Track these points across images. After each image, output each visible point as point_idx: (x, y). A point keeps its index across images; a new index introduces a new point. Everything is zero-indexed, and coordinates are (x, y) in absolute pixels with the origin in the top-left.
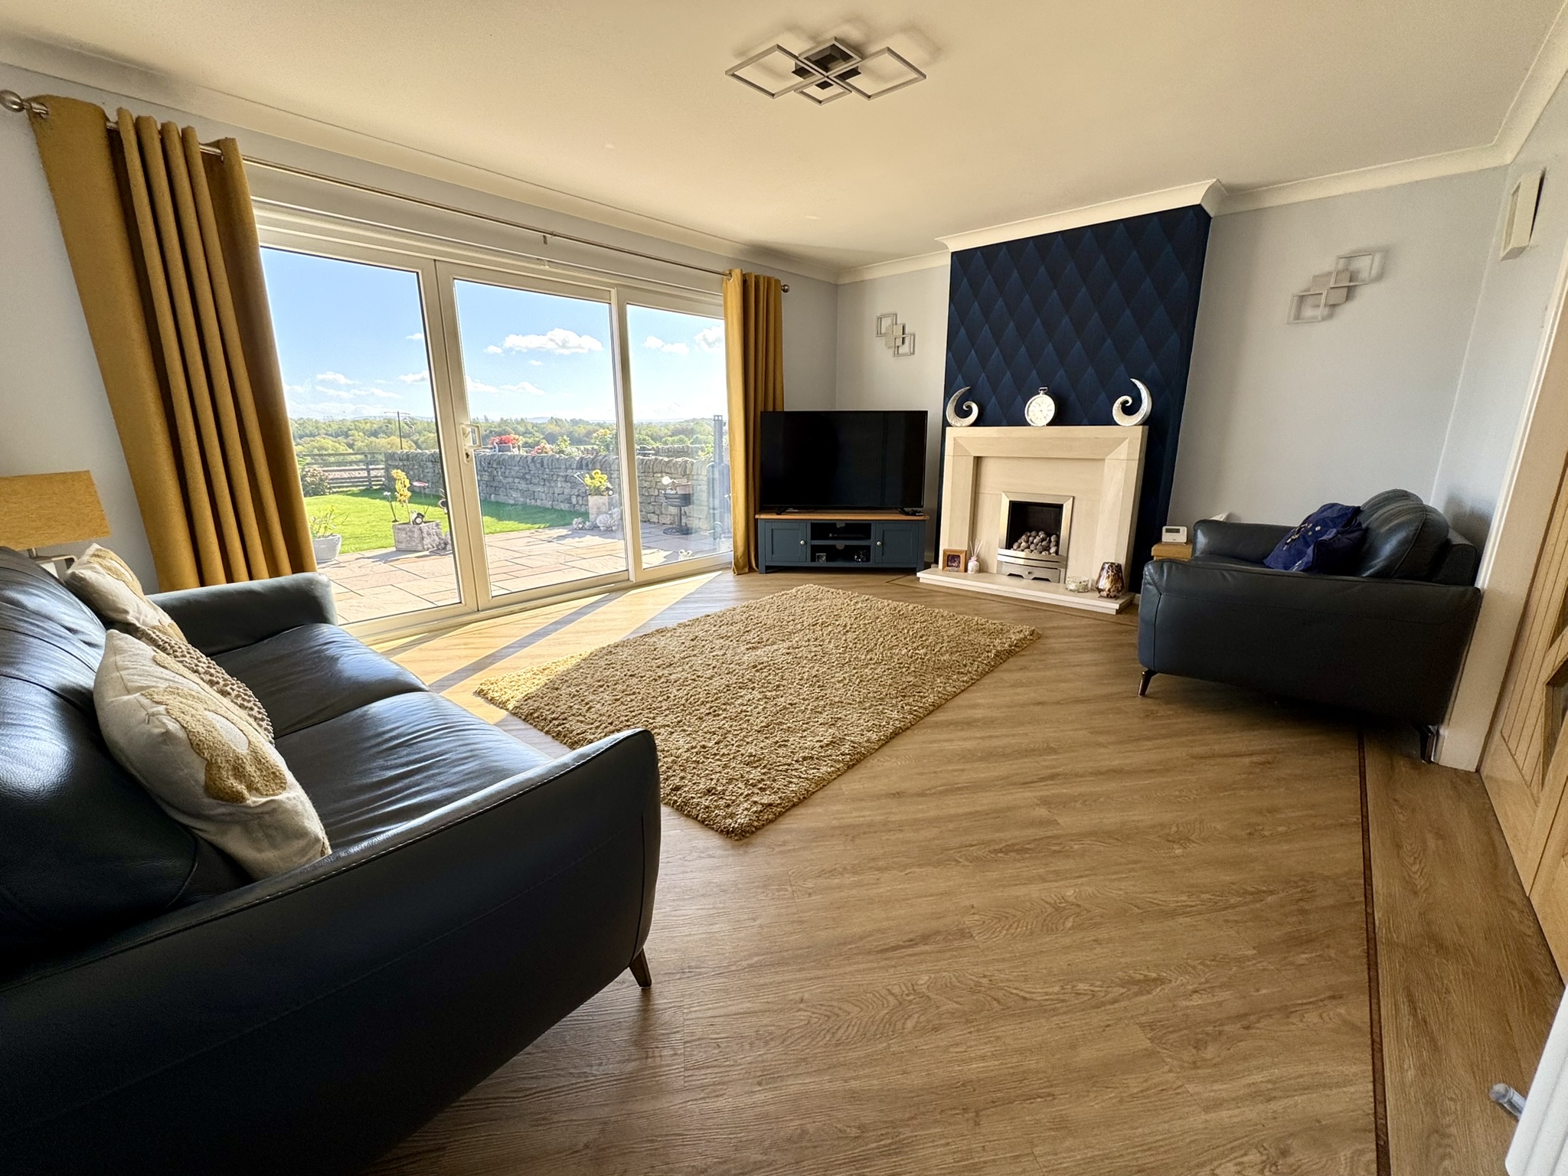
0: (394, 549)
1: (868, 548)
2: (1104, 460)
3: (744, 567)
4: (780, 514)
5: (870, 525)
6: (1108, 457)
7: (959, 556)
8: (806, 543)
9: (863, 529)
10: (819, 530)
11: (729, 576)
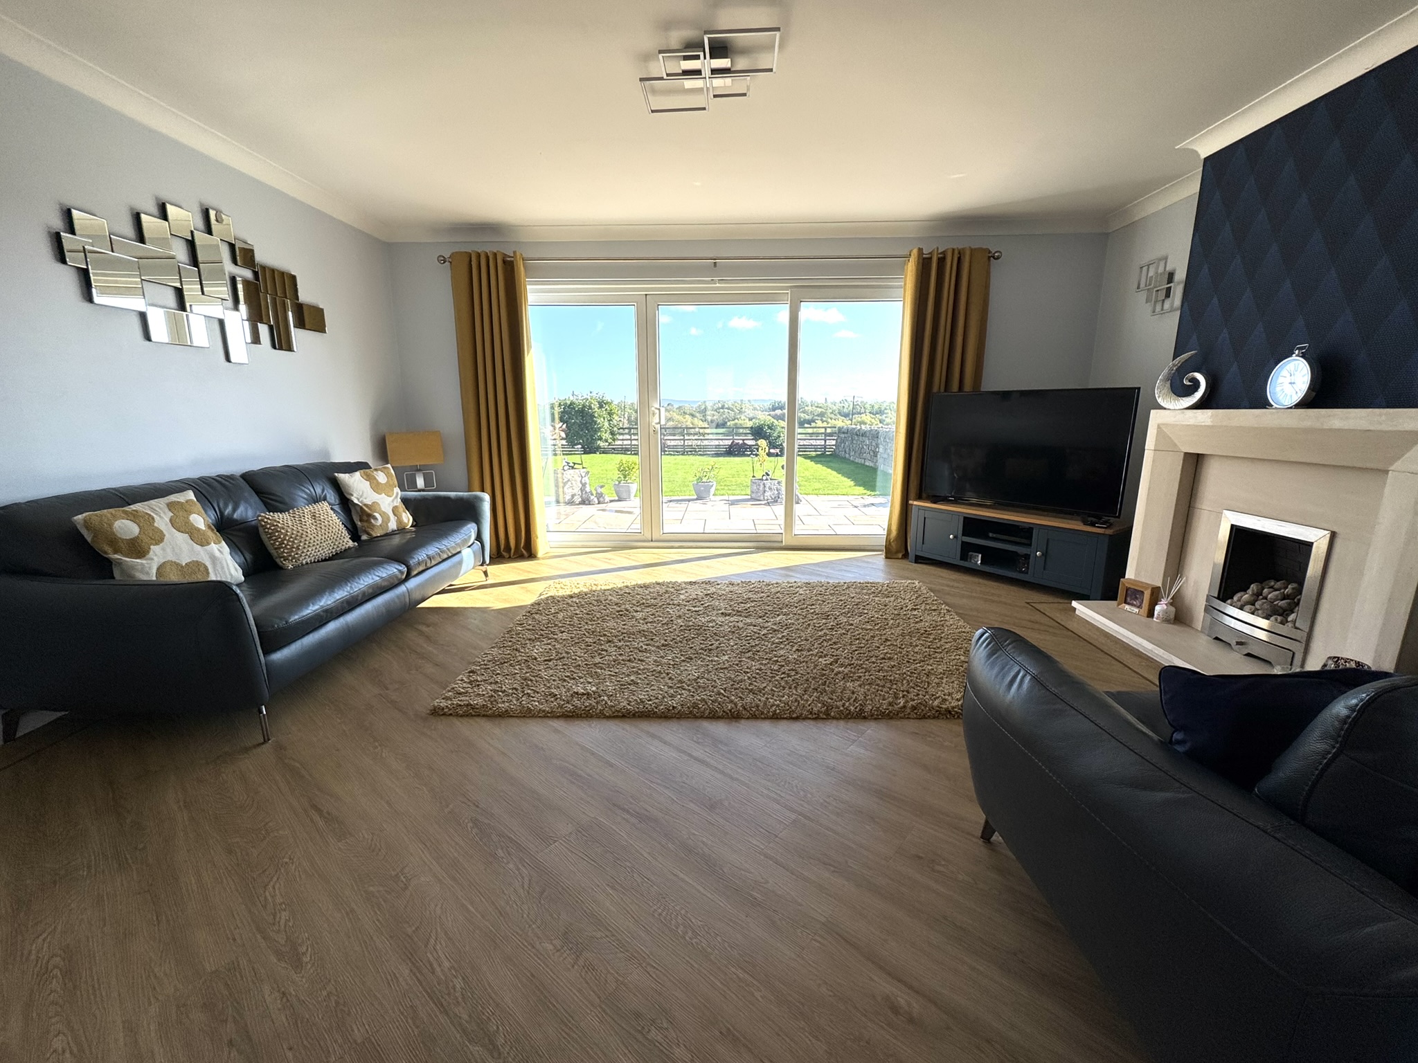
0: (749, 497)
1: (1027, 557)
2: (1386, 472)
3: (897, 552)
4: (935, 503)
5: (1032, 528)
6: (1398, 465)
7: (1143, 592)
8: (955, 537)
9: (1024, 533)
10: (972, 526)
11: (879, 559)
